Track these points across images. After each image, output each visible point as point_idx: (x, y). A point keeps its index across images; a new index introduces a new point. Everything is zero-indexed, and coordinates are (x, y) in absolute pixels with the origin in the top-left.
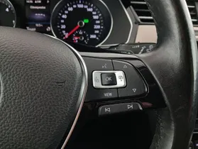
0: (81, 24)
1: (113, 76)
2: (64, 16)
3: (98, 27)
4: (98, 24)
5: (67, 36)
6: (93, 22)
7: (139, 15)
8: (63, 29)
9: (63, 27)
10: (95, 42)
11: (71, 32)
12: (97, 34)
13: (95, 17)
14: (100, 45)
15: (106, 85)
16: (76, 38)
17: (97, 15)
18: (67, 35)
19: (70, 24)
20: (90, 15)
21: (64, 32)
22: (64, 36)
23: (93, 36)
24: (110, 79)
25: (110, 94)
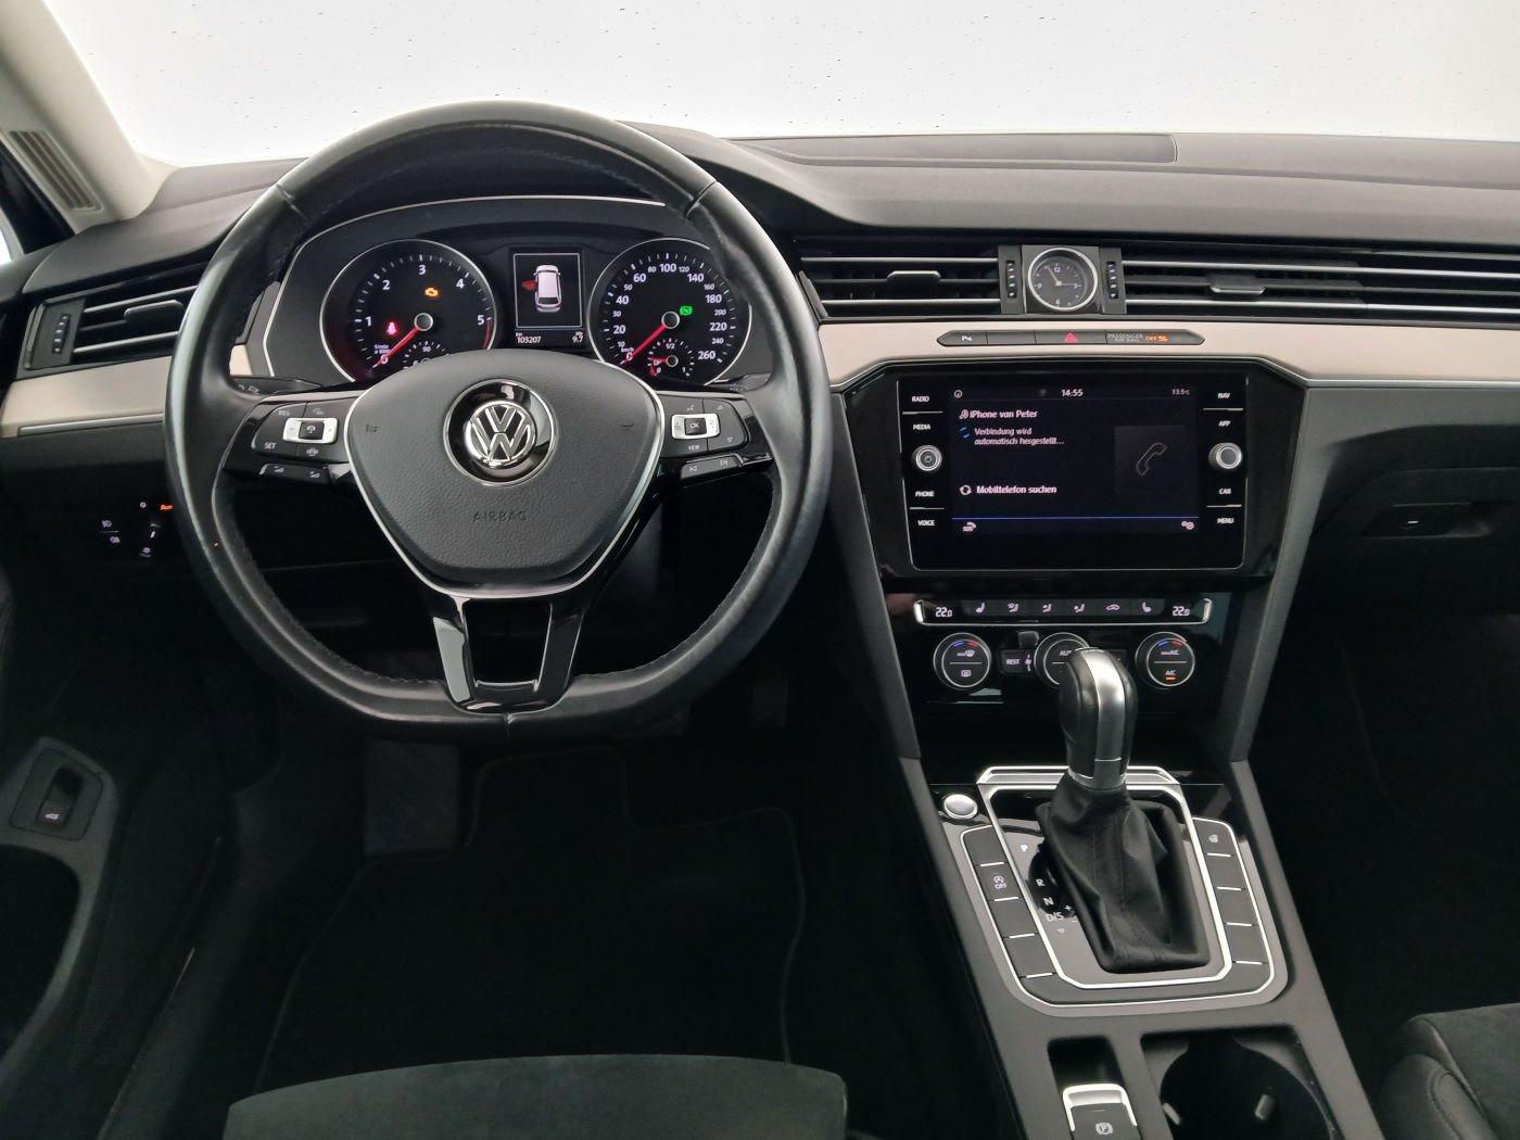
0: (670, 320)
1: (702, 422)
2: (623, 300)
3: (723, 327)
4: (721, 319)
5: (629, 357)
6: (705, 313)
7: (822, 299)
8: (620, 337)
9: (620, 330)
10: (710, 369)
11: (643, 346)
12: (718, 348)
13: (712, 299)
14: (715, 380)
15: (691, 434)
16: (657, 362)
17: (715, 292)
18: (630, 353)
19: (641, 320)
20: (695, 294)
21: (621, 344)
22: (623, 356)
23: (705, 355)
24: (696, 425)
25: (697, 447)
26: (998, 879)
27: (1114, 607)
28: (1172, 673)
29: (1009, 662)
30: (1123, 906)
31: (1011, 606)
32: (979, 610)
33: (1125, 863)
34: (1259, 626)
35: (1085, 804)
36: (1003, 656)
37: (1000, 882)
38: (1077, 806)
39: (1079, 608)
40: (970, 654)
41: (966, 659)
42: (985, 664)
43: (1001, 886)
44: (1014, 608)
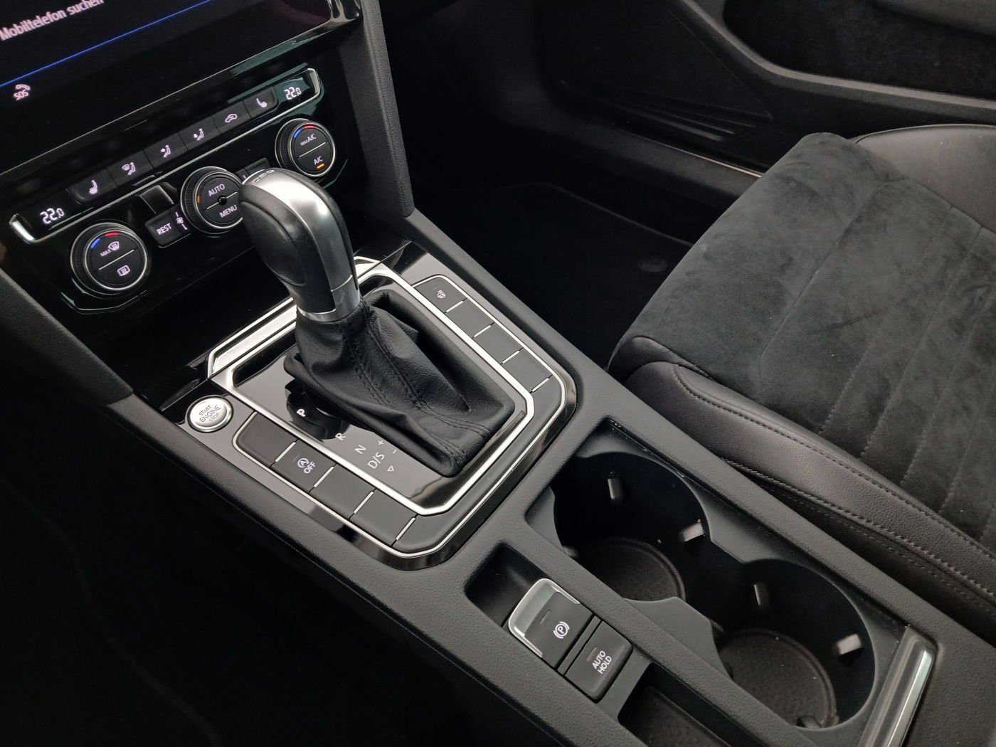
26: (301, 463)
27: (231, 118)
28: (319, 160)
29: (160, 231)
30: (418, 404)
31: (126, 168)
32: (94, 191)
33: (400, 367)
34: (372, 77)
35: (339, 338)
36: (151, 229)
37: (306, 465)
38: (330, 343)
39: (199, 134)
40: (115, 246)
41: (114, 255)
42: (137, 248)
43: (310, 468)
44: (130, 168)
